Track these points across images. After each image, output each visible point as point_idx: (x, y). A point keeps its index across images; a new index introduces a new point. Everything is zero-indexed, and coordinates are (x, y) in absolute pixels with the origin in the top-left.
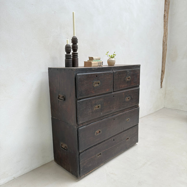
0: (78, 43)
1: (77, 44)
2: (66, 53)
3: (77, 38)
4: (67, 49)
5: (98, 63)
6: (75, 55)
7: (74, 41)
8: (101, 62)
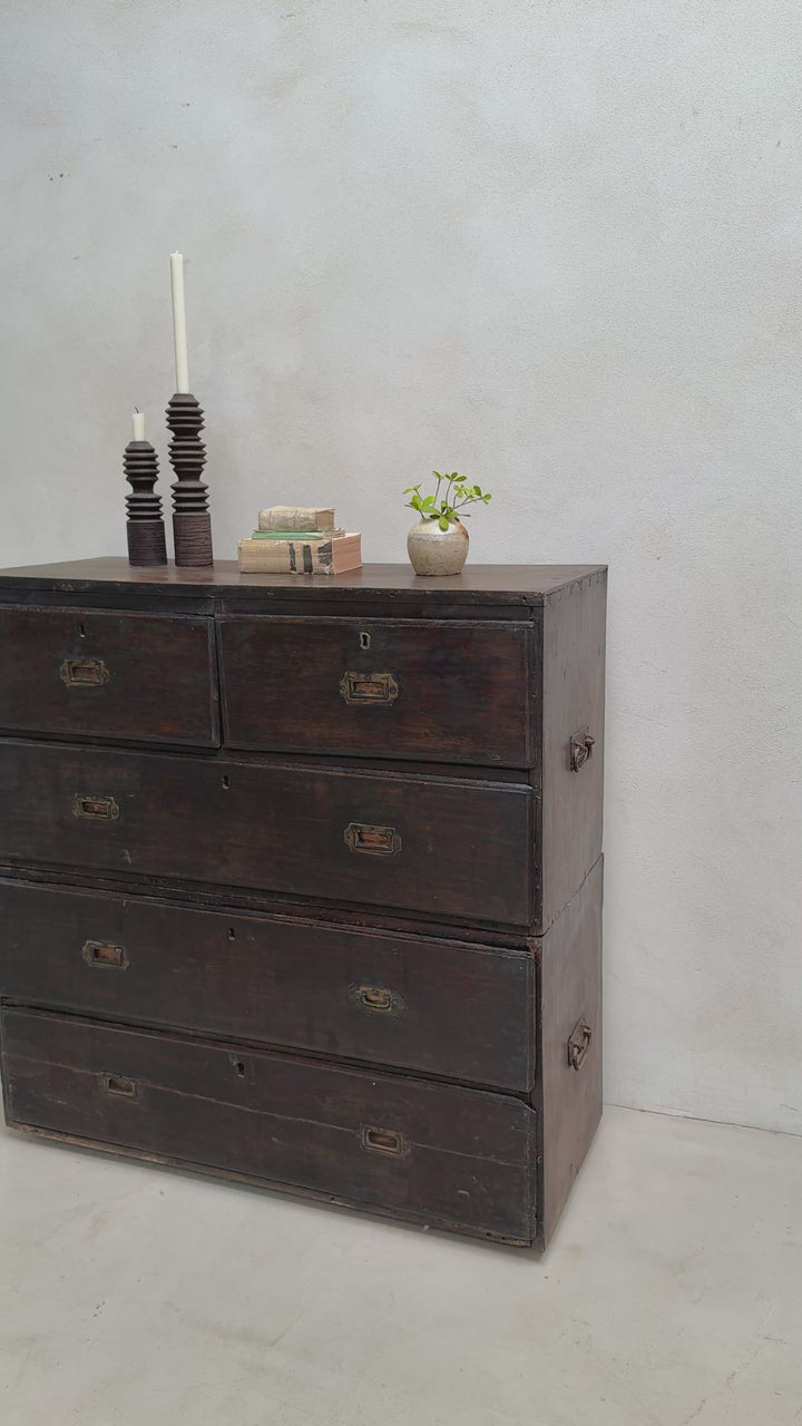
0: (203, 428)
1: (200, 434)
2: (129, 490)
3: (196, 405)
4: (139, 467)
5: (292, 552)
6: (192, 501)
7: (185, 418)
8: (315, 545)
